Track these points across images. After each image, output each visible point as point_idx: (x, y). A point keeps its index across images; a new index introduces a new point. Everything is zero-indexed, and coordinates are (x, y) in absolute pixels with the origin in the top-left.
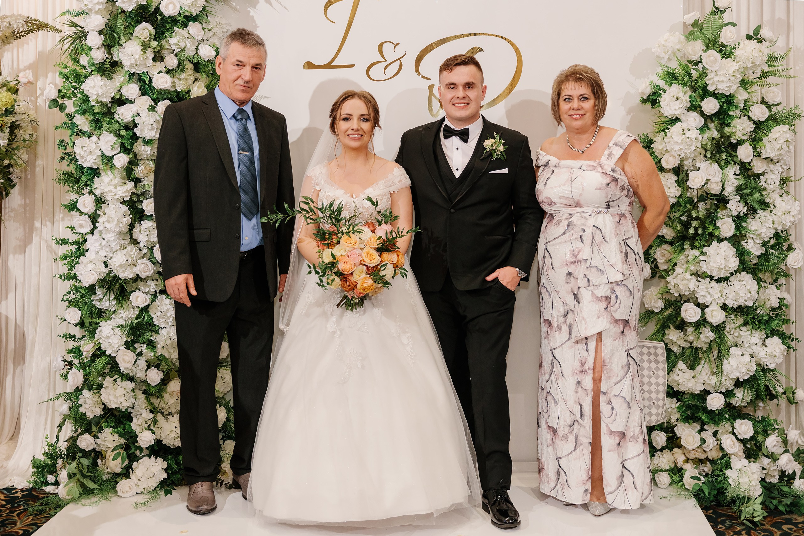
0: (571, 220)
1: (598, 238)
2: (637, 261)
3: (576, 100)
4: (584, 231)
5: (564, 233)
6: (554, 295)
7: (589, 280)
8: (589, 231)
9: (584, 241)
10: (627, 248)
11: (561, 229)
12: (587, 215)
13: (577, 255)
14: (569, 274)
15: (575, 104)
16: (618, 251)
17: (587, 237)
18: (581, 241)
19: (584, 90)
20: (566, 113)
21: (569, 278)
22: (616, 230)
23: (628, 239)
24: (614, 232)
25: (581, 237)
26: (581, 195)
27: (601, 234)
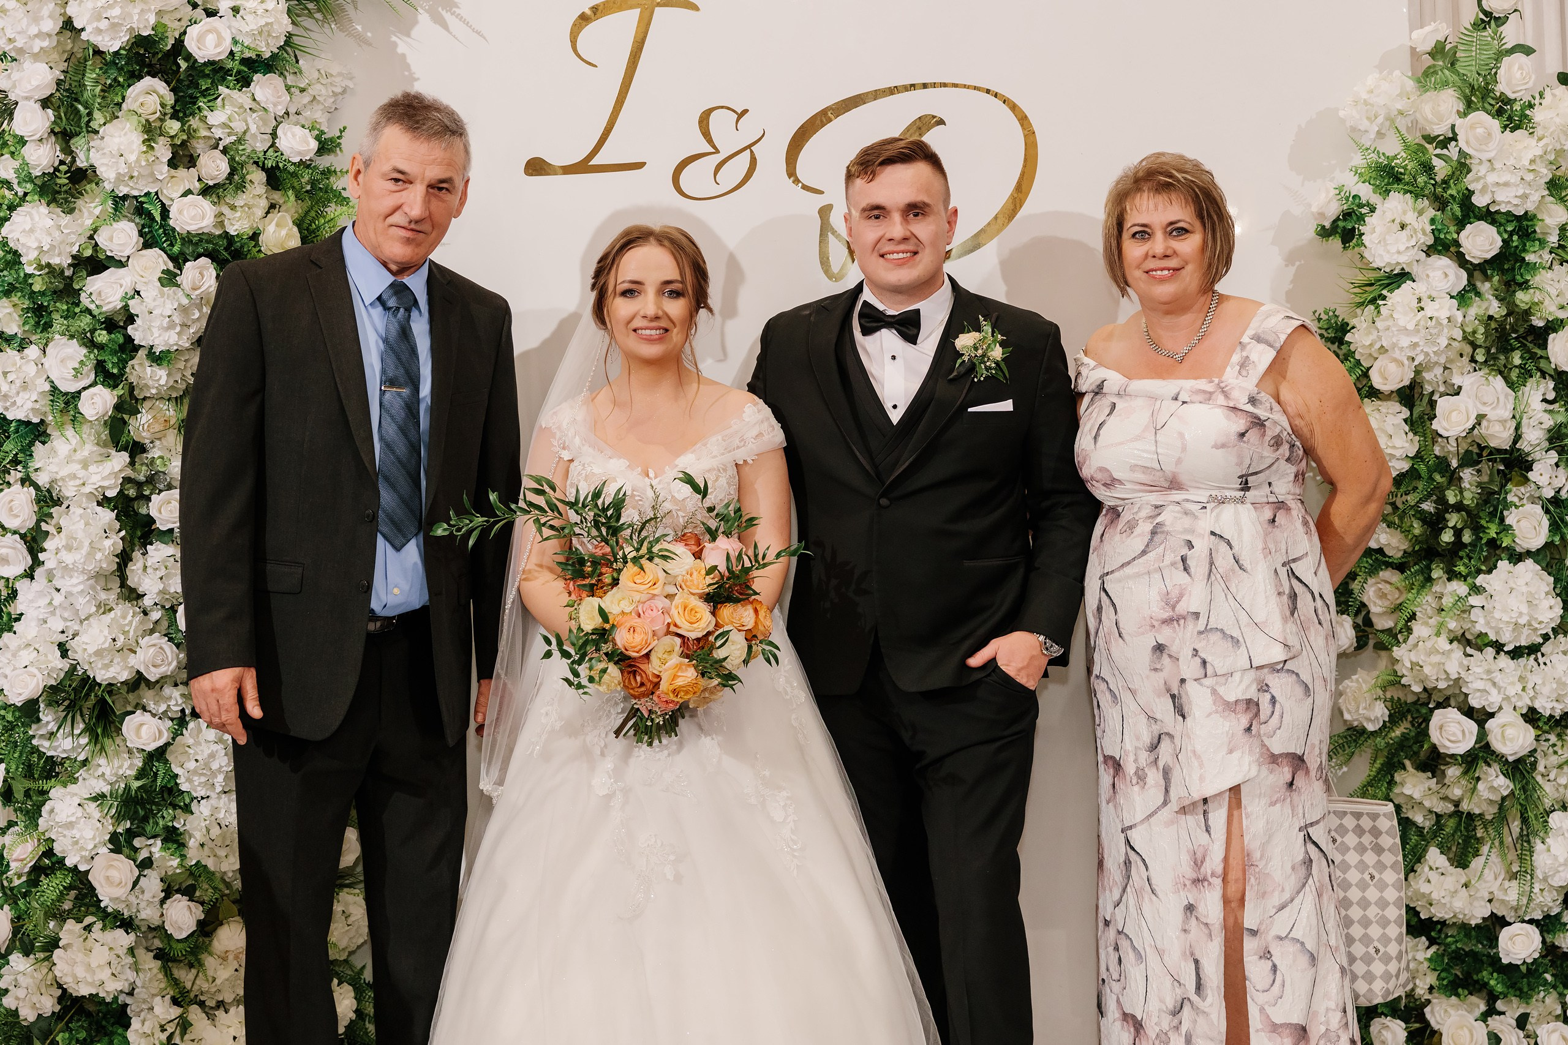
0: (1159, 519)
1: (1224, 560)
2: (1320, 612)
3: (1159, 236)
4: (1190, 545)
5: (1144, 553)
6: (1126, 697)
7: (1204, 663)
8: (1202, 545)
9: (1192, 570)
10: (1295, 582)
11: (1137, 543)
12: (1195, 507)
13: (1177, 602)
14: (1159, 648)
16: (1272, 591)
17: (1198, 560)
18: (1185, 569)
19: (1177, 210)
20: (1138, 267)
21: (1159, 658)
22: (1265, 542)
23: (1294, 560)
24: (1260, 546)
25: (1184, 559)
26: (1179, 461)
27: (1231, 553)
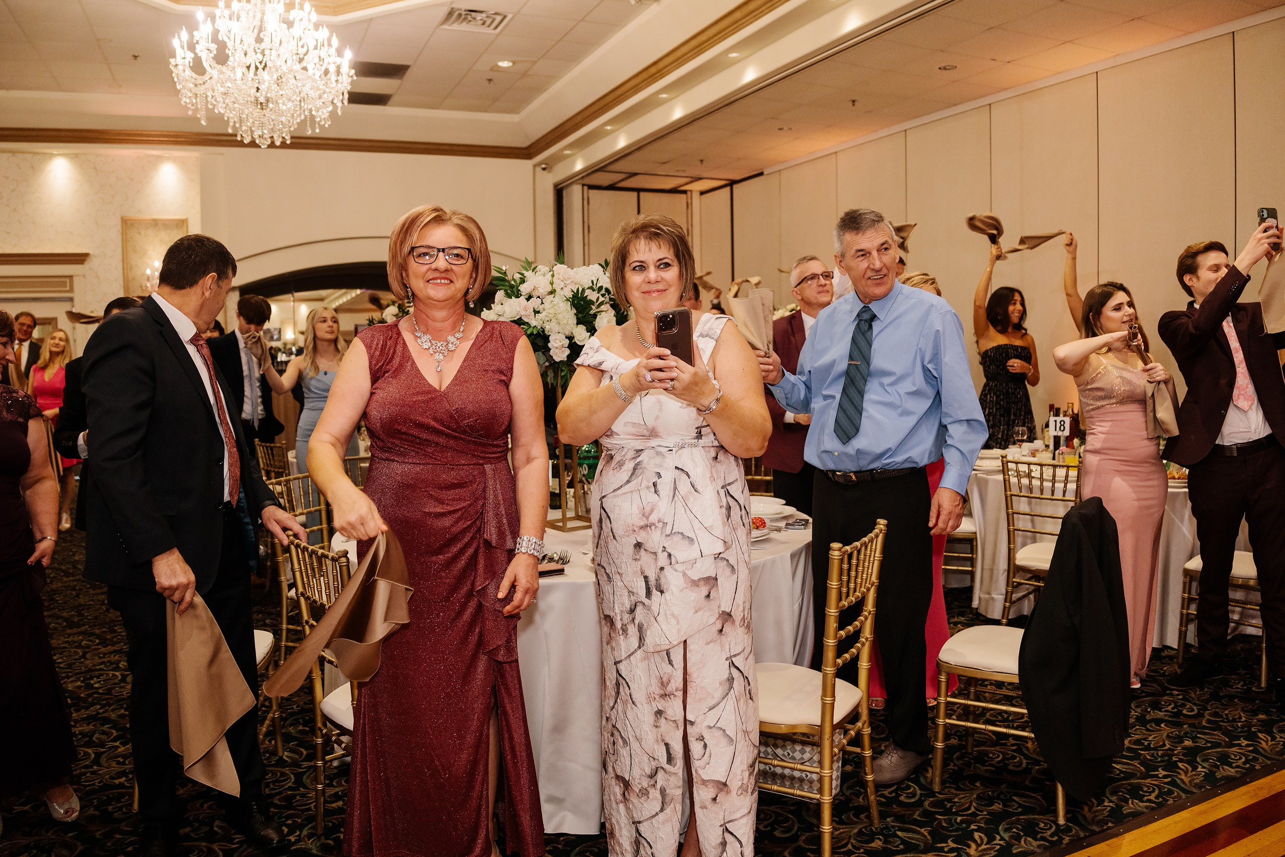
0: (639, 459)
1: (684, 486)
2: (744, 518)
3: (652, 268)
4: (659, 475)
5: (628, 482)
6: (616, 578)
7: (670, 555)
8: (668, 476)
9: (661, 492)
10: (729, 498)
11: (624, 475)
12: (664, 450)
13: (650, 514)
14: (638, 545)
15: (652, 274)
16: (716, 505)
17: (665, 486)
18: (656, 492)
19: (664, 252)
20: (637, 289)
21: (639, 552)
22: (711, 473)
23: (729, 484)
24: (708, 475)
25: (655, 485)
26: (657, 418)
27: (689, 481)
